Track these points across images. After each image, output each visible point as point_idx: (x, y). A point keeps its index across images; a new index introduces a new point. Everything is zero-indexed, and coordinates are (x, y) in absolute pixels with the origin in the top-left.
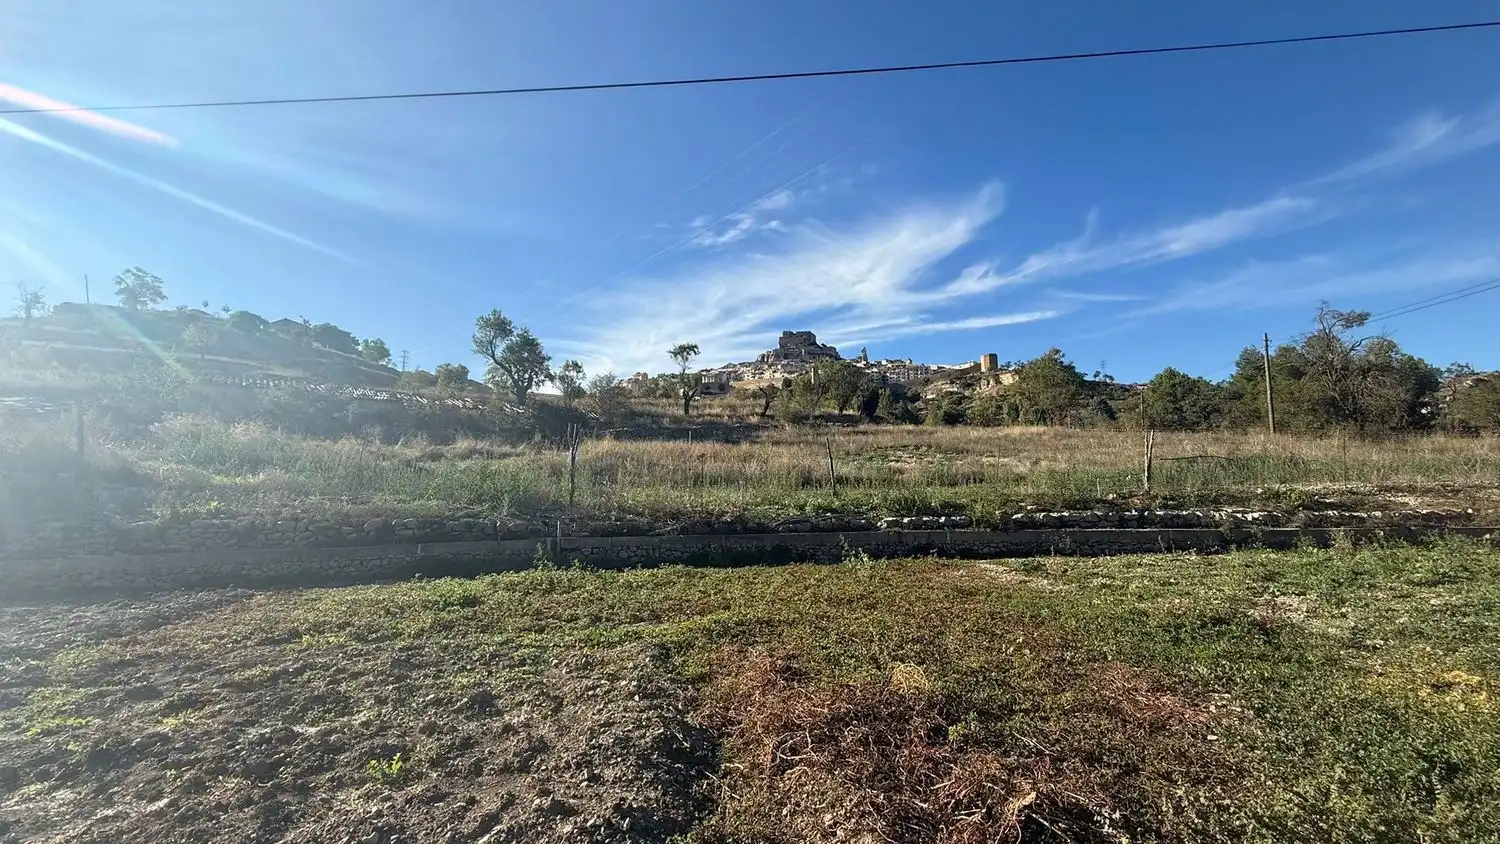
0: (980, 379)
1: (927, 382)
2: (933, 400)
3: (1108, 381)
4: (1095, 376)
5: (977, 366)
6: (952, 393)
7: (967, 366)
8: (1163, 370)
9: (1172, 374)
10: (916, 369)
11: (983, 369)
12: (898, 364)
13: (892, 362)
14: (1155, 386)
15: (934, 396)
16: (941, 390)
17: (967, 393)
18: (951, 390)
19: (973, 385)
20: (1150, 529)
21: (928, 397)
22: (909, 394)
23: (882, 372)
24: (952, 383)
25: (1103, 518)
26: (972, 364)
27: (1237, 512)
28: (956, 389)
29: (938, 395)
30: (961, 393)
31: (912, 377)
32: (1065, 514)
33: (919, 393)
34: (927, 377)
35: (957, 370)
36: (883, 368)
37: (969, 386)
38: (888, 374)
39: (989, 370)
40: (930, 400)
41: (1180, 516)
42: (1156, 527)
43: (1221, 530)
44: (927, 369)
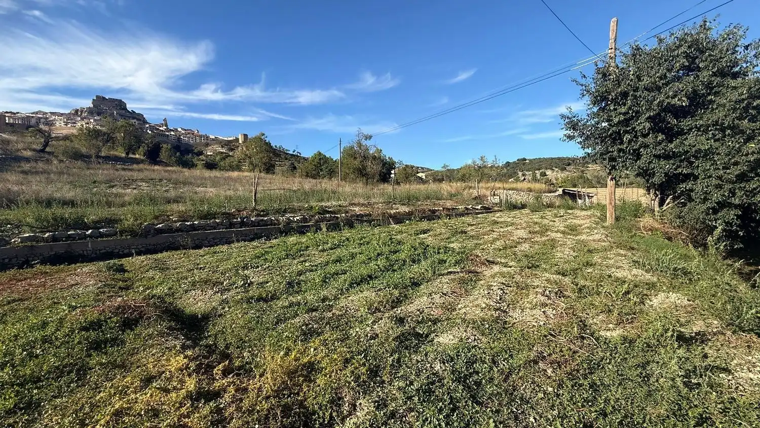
0: (238, 147)
1: (207, 145)
2: (211, 155)
3: (299, 155)
4: (293, 152)
5: (237, 140)
6: (222, 153)
7: (231, 139)
8: (316, 152)
9: (320, 155)
10: (201, 136)
11: (240, 142)
12: (189, 132)
13: (185, 130)
15: (212, 153)
16: (216, 150)
17: (231, 154)
18: (222, 151)
19: (235, 149)
20: (244, 229)
21: (208, 154)
22: (196, 151)
23: (178, 135)
24: (222, 147)
25: (220, 223)
26: (234, 138)
27: (291, 217)
28: (225, 151)
29: (214, 153)
30: (227, 153)
31: (198, 141)
32: (196, 222)
33: (203, 151)
34: (208, 142)
35: (225, 140)
36: (179, 133)
37: (232, 150)
38: (182, 137)
39: (244, 142)
40: (209, 155)
41: (263, 220)
42: (248, 227)
43: (280, 226)
44: (208, 137)
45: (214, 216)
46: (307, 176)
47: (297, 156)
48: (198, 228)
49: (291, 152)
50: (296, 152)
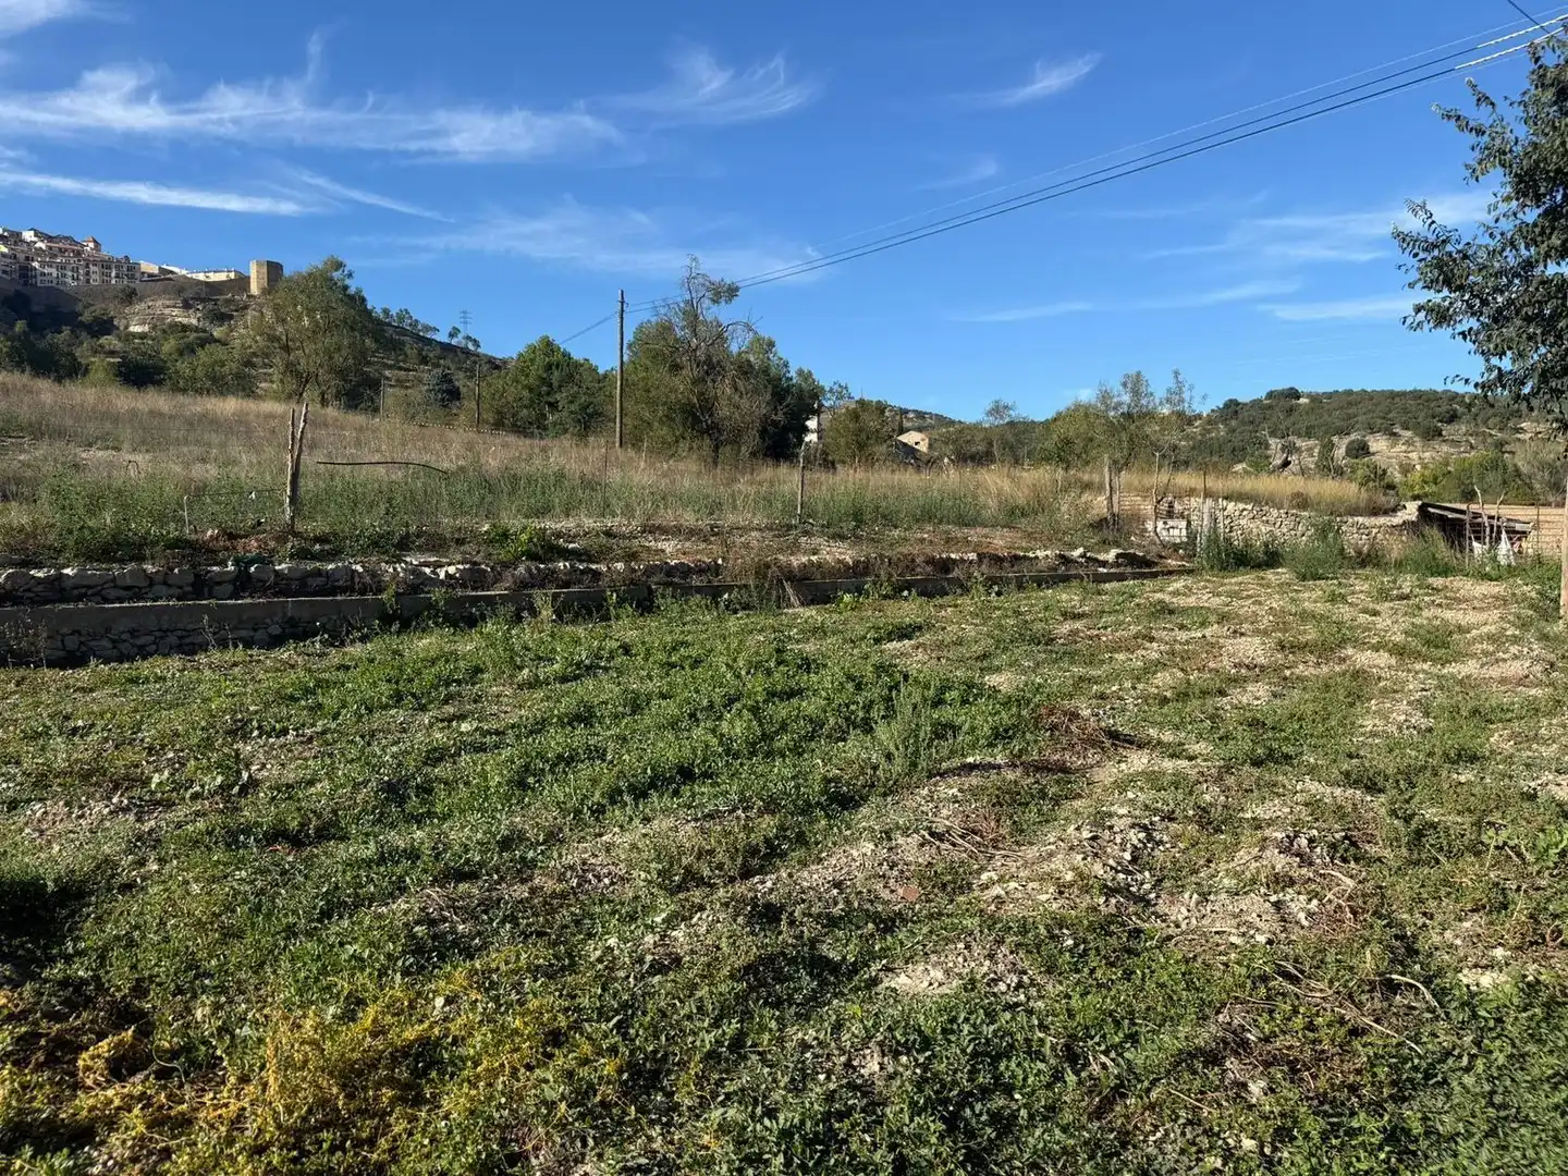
0: (246, 307)
1: (130, 296)
2: (143, 336)
3: (471, 347)
4: (451, 335)
5: (242, 282)
6: (185, 328)
7: (222, 277)
8: (538, 338)
9: (548, 346)
10: (106, 265)
11: (254, 289)
12: (62, 246)
13: (50, 239)
14: (526, 361)
15: (146, 328)
16: (162, 318)
17: (217, 332)
18: (185, 321)
19: (231, 317)
20: (249, 601)
21: (131, 329)
22: (86, 317)
23: (21, 257)
24: (187, 306)
25: (159, 578)
26: (232, 275)
27: (427, 564)
28: (194, 322)
29: (154, 328)
30: (204, 331)
31: (96, 279)
32: (68, 571)
33: (112, 319)
34: (133, 286)
35: (199, 282)
36: (25, 248)
37: (222, 318)
38: (35, 264)
39: (265, 292)
40: (134, 335)
41: (318, 573)
42: (265, 595)
43: (384, 596)
44: (134, 270)
45: (136, 550)
46: (498, 425)
47: (466, 352)
48: (76, 592)
49: (442, 337)
50: (460, 336)
